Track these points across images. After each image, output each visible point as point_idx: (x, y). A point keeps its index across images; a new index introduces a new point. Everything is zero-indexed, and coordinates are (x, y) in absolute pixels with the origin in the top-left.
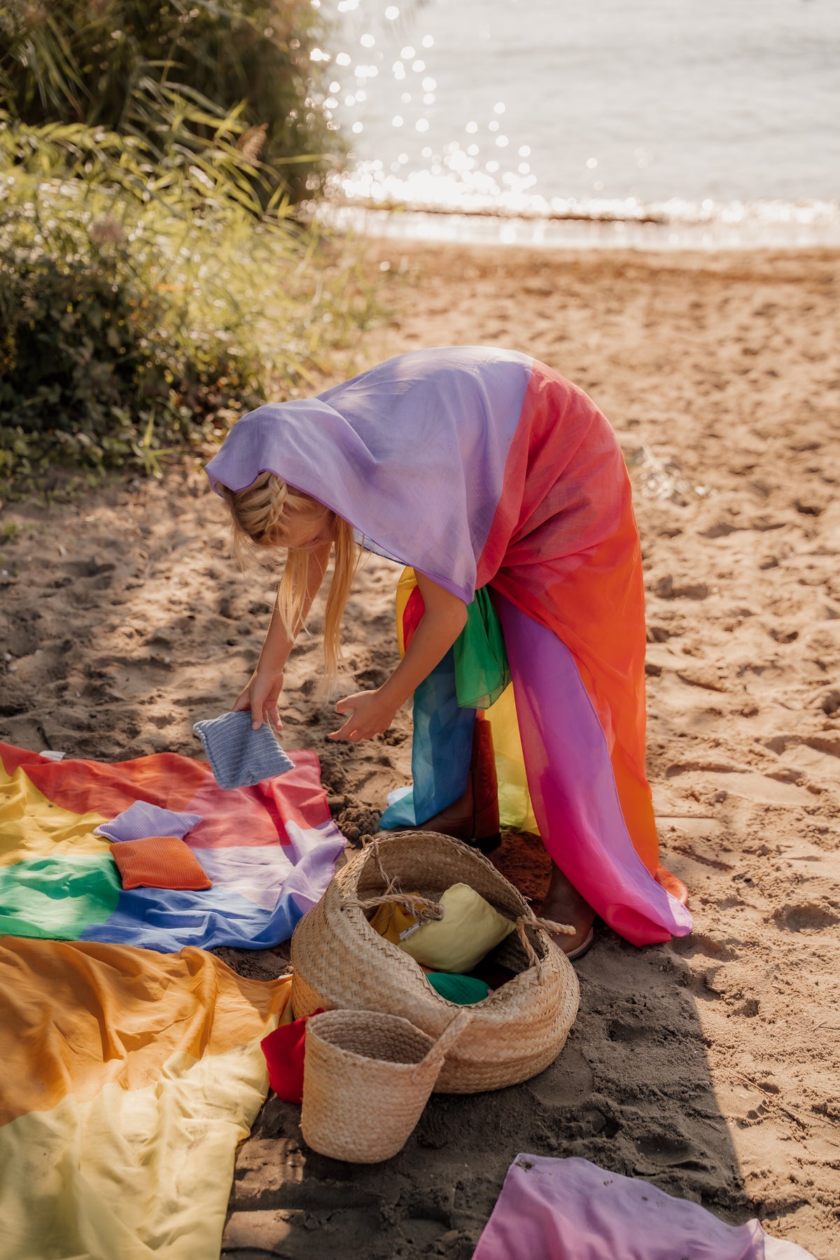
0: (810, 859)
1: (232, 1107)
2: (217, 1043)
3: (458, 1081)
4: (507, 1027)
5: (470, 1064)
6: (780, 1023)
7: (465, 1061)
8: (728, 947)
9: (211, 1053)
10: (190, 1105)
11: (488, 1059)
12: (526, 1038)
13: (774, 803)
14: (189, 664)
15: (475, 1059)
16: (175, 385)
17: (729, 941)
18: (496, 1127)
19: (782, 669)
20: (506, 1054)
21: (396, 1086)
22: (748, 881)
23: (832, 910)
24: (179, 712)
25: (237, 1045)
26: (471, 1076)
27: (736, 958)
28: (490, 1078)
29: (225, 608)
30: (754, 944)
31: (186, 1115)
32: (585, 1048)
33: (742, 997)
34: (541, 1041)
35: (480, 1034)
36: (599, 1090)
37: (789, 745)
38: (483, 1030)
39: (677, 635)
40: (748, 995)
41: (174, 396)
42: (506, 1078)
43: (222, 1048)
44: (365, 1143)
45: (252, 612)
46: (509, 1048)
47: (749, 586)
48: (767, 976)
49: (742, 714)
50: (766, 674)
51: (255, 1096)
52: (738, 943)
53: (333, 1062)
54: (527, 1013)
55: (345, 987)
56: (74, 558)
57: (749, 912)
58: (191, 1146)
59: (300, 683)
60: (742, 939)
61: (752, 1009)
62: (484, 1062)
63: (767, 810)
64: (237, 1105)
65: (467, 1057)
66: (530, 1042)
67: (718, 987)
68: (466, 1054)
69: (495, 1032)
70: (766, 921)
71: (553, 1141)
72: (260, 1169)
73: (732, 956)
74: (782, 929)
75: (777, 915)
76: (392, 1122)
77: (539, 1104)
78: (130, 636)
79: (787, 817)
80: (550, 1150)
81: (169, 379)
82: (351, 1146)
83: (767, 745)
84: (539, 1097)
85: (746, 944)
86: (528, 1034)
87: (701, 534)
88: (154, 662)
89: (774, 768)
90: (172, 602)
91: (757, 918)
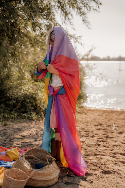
0: (112, 166)
3: (33, 184)
4: (41, 173)
5: (35, 180)
6: (95, 184)
8: (91, 174)
11: (37, 179)
13: (110, 159)
16: (43, 111)
19: (120, 146)
20: (41, 179)
22: (100, 167)
23: (112, 172)
24: (21, 144)
26: (35, 183)
27: (92, 176)
28: (39, 184)
30: (96, 174)
35: (36, 174)
37: (116, 154)
39: (106, 142)
40: (91, 180)
41: (42, 112)
42: (42, 184)
45: (40, 135)
46: (41, 178)
47: (121, 138)
48: (96, 178)
49: (111, 150)
50: (118, 147)
54: (45, 172)
56: (17, 128)
57: (98, 171)
61: (92, 182)
62: (37, 180)
63: (108, 160)
66: (46, 178)
67: (87, 179)
69: (38, 174)
74: (102, 174)
75: (102, 172)
78: (20, 136)
79: (111, 161)
81: (42, 110)
83: (113, 153)
85: (94, 174)
86: (45, 176)
87: (117, 133)
88: (21, 138)
89: (112, 156)
90: (29, 133)
91: (99, 172)
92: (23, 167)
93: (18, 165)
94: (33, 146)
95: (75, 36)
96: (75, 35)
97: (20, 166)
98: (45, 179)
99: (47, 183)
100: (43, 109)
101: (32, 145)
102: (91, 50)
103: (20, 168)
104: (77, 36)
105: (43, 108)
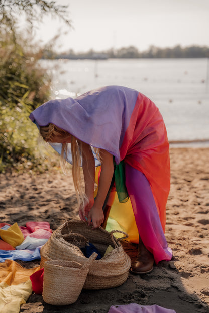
0: (198, 240)
1: (20, 295)
2: (15, 282)
3: (94, 284)
4: (109, 264)
5: (97, 277)
7: (96, 276)
9: (13, 284)
10: (6, 295)
11: (103, 275)
12: (115, 270)
13: (186, 230)
14: (10, 207)
15: (99, 275)
16: (10, 154)
17: (176, 256)
18: (106, 298)
19: (185, 206)
20: (108, 274)
21: (73, 276)
22: (180, 245)
24: (6, 216)
25: (21, 283)
26: (98, 282)
27: (179, 260)
28: (104, 283)
29: (22, 197)
30: (184, 257)
31: (4, 297)
32: (134, 280)
33: (181, 269)
34: (119, 271)
36: (139, 288)
37: (189, 219)
38: (101, 265)
42: (109, 284)
43: (17, 283)
44: (64, 296)
46: (109, 272)
49: (175, 214)
50: (181, 207)
51: (27, 294)
52: (179, 257)
53: (53, 270)
54: (115, 260)
55: (57, 257)
57: (181, 252)
58: (6, 304)
59: (44, 211)
60: (180, 256)
62: (102, 277)
63: (184, 231)
64: (21, 295)
65: (96, 274)
68: (96, 273)
69: (105, 266)
70: (187, 253)
71: (125, 301)
72: (29, 309)
73: (177, 260)
74: (191, 255)
75: (190, 252)
76: (72, 289)
77: (119, 292)
80: (124, 303)
81: (8, 152)
82: (59, 298)
83: (183, 219)
84: (119, 291)
85: (181, 257)
86: (115, 268)
89: (185, 223)
90: (6, 196)
91: (184, 253)
92: (70, 256)
93: (56, 253)
94: (31, 218)
95: (55, 5)
96: (54, 2)
97: (63, 255)
98: (116, 274)
99: (117, 280)
100: (8, 150)
101: (31, 216)
102: (56, 37)
103: (64, 257)
104: (59, 6)
105: (8, 148)
